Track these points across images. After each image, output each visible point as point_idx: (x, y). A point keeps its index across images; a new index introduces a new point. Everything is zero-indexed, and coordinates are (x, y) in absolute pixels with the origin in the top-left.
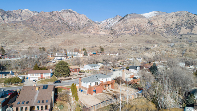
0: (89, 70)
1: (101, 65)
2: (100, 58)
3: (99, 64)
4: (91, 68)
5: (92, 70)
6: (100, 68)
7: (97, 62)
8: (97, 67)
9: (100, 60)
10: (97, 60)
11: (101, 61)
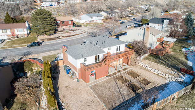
0: (88, 22)
1: (104, 14)
2: (104, 5)
3: (102, 13)
4: (90, 19)
5: (92, 22)
6: (103, 20)
7: (100, 11)
8: (100, 18)
9: (104, 7)
10: (100, 8)
11: (104, 9)
